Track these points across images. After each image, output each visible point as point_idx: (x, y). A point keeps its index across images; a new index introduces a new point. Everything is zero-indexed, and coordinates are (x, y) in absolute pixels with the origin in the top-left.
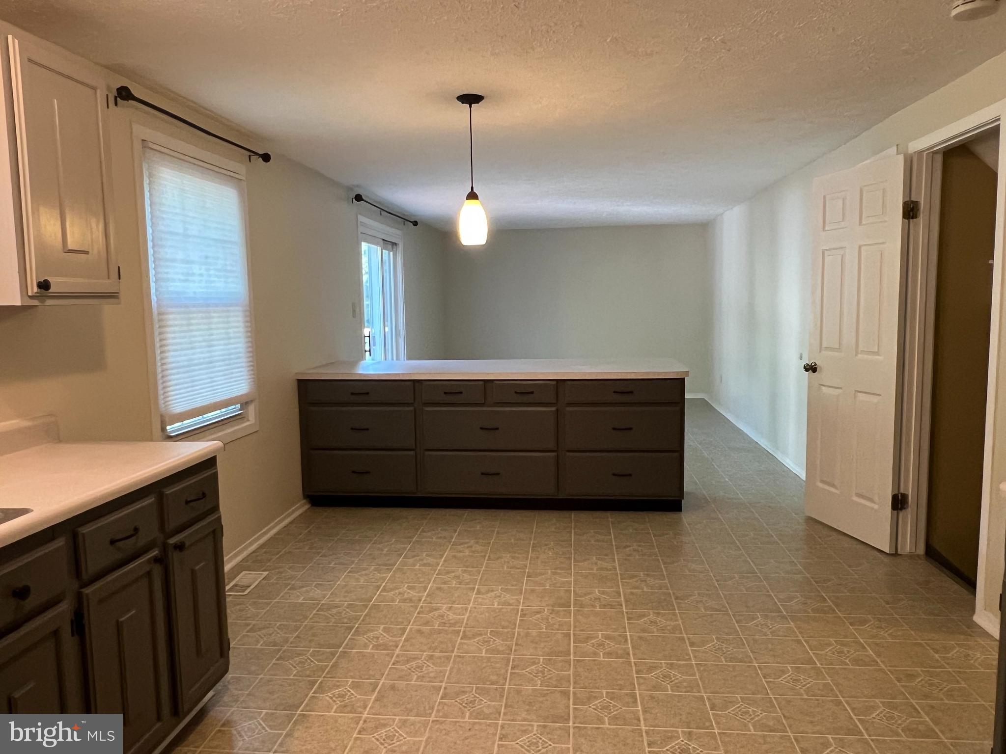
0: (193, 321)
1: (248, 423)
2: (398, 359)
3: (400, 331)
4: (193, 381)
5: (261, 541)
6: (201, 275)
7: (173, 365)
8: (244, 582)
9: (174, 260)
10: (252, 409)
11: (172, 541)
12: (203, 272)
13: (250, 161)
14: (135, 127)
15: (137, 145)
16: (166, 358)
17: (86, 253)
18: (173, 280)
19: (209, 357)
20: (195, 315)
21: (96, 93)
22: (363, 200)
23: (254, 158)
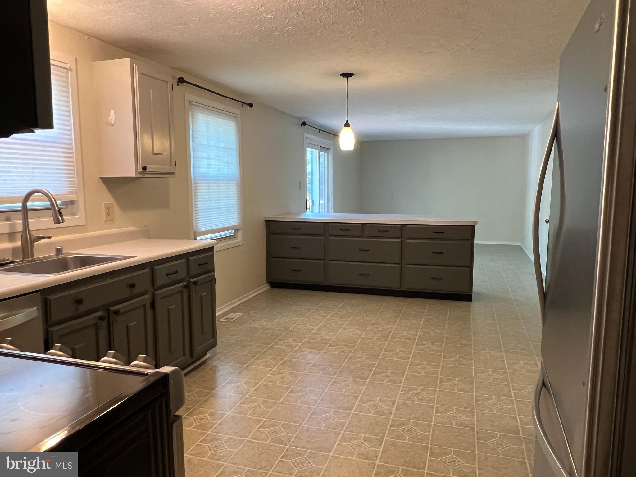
0: (211, 188)
1: (238, 240)
2: (328, 212)
3: (330, 198)
4: (210, 217)
5: (243, 301)
6: (216, 165)
7: (201, 208)
8: (231, 317)
9: (203, 158)
10: (240, 234)
11: (192, 280)
12: (217, 163)
13: (243, 107)
14: (186, 94)
15: (187, 103)
16: (198, 204)
17: (162, 154)
18: (203, 168)
19: (218, 206)
20: (212, 185)
21: (168, 84)
22: (307, 125)
23: (245, 105)
